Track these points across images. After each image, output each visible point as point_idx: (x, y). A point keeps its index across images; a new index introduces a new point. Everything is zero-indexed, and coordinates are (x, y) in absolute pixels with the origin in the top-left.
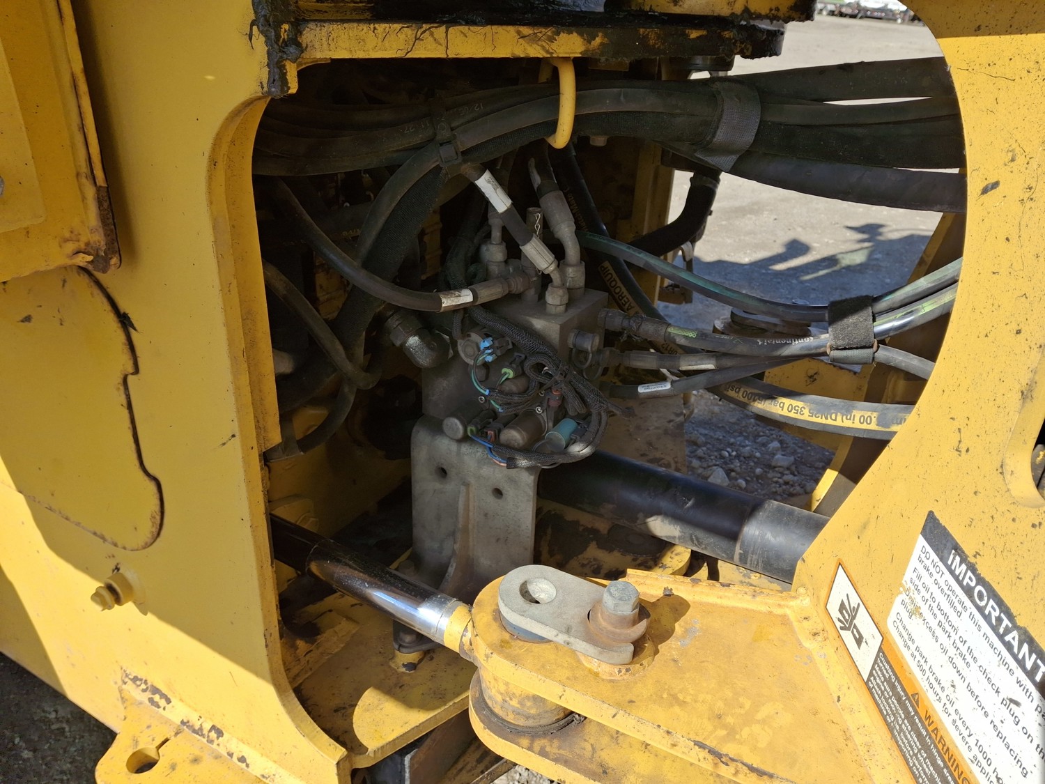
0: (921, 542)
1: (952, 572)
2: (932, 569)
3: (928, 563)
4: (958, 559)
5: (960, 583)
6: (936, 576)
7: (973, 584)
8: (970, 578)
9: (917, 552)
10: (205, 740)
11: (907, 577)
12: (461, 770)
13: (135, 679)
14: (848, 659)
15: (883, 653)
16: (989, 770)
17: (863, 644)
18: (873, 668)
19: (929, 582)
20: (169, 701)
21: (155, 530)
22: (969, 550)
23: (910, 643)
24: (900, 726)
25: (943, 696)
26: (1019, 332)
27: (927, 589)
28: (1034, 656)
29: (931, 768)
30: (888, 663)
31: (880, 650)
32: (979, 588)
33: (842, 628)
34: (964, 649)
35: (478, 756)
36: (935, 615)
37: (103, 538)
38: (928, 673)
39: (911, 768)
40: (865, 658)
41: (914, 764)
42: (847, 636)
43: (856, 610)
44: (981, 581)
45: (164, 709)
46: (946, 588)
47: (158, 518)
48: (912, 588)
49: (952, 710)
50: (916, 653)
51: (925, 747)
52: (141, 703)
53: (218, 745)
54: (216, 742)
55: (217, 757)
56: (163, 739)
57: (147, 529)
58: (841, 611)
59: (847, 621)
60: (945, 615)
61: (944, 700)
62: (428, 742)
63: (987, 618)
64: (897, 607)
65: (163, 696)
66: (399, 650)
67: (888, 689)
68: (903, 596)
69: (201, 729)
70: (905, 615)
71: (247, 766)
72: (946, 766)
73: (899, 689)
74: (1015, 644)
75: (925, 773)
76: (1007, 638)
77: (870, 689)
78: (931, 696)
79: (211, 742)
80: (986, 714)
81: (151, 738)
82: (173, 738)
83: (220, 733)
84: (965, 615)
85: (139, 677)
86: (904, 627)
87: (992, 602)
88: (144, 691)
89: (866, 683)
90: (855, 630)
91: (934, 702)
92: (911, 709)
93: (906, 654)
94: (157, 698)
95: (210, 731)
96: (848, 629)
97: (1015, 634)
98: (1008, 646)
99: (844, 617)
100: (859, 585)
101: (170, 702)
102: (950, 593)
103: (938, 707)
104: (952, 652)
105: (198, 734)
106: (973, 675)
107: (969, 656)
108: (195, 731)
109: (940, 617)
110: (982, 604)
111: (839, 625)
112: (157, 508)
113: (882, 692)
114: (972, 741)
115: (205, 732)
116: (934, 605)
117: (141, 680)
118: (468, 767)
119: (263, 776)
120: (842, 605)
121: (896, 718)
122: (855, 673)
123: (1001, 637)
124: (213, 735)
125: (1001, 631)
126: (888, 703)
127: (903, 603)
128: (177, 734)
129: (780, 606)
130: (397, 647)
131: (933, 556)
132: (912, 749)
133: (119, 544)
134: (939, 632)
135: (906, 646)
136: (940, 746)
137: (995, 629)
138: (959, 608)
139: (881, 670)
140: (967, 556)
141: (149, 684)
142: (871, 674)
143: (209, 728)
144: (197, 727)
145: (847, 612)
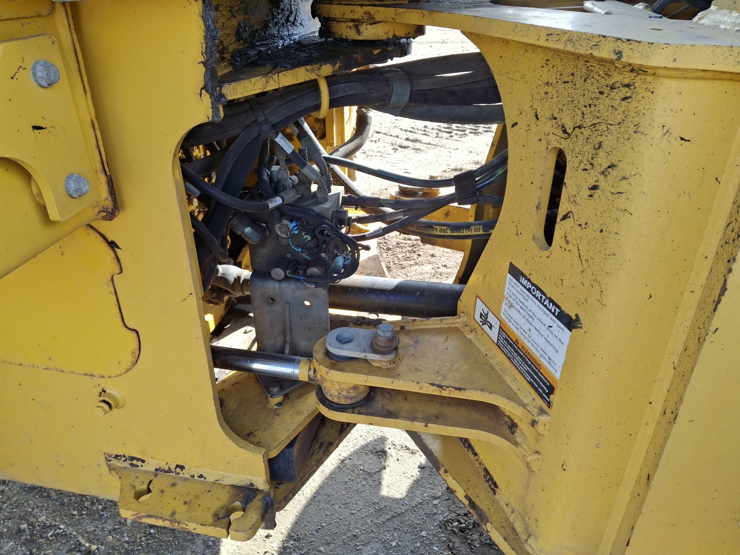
0: (509, 276)
1: (522, 285)
2: (515, 286)
3: (513, 284)
4: (523, 278)
5: (525, 288)
6: (517, 288)
7: (530, 287)
8: (529, 285)
9: (508, 280)
10: (174, 474)
11: (506, 293)
12: (312, 454)
13: (116, 457)
14: (487, 337)
15: (501, 328)
16: (546, 356)
17: (493, 328)
18: (498, 336)
19: (514, 291)
20: (143, 461)
21: (134, 360)
22: (527, 274)
23: (511, 320)
24: (513, 356)
25: (527, 336)
26: (532, 183)
27: (514, 295)
28: (554, 306)
29: (527, 367)
30: (504, 331)
31: (500, 327)
32: (533, 287)
33: (482, 325)
34: (531, 314)
35: (319, 446)
36: (519, 304)
37: (93, 375)
38: (520, 329)
39: (520, 371)
40: (494, 334)
41: (521, 369)
42: (486, 327)
43: (487, 314)
44: (533, 285)
45: (142, 466)
46: (521, 292)
47: (137, 352)
48: (508, 296)
49: (530, 340)
50: (514, 323)
51: (524, 360)
52: (126, 468)
53: (183, 474)
54: (181, 473)
55: (185, 480)
56: (149, 481)
57: (128, 360)
58: (481, 317)
59: (484, 320)
60: (523, 303)
61: (527, 337)
62: (299, 439)
63: (537, 298)
64: (504, 306)
65: (138, 460)
66: (272, 397)
67: (506, 343)
68: (505, 301)
69: (170, 469)
70: (507, 308)
71: (205, 478)
72: (532, 363)
73: (510, 341)
74: (548, 305)
75: (525, 370)
76: (545, 304)
77: (498, 346)
78: (522, 338)
79: (179, 473)
80: (542, 336)
81: (141, 483)
82: (154, 479)
83: (182, 468)
84: (529, 300)
85: (119, 455)
86: (508, 314)
87: (538, 292)
88: (125, 461)
89: (497, 344)
90: (488, 324)
91: (524, 341)
92: (516, 347)
93: (510, 325)
94: (135, 462)
95: (176, 468)
96: (485, 324)
97: (547, 301)
98: (546, 306)
99: (482, 319)
100: (487, 303)
101: (145, 461)
102: (523, 293)
103: (526, 341)
104: (527, 316)
105: (168, 472)
106: (536, 323)
107: (533, 316)
108: (166, 472)
109: (521, 304)
110: (534, 293)
111: (481, 323)
112: (137, 347)
113: (504, 345)
114: (539, 349)
115: (173, 470)
116: (518, 300)
117: (121, 456)
118: (316, 452)
119: (216, 480)
120: (481, 315)
121: (511, 354)
122: (491, 342)
123: (543, 304)
124: (178, 470)
125: (543, 301)
126: (507, 349)
127: (506, 304)
128: (156, 476)
129: (453, 323)
130: (270, 396)
131: (515, 280)
132: (519, 363)
133: (106, 376)
134: (521, 311)
135: (510, 321)
136: (529, 357)
137: (540, 301)
138: (527, 298)
139: (502, 336)
140: (527, 276)
141: (127, 456)
142: (498, 339)
143: (175, 467)
144: (167, 470)
145: (484, 317)
